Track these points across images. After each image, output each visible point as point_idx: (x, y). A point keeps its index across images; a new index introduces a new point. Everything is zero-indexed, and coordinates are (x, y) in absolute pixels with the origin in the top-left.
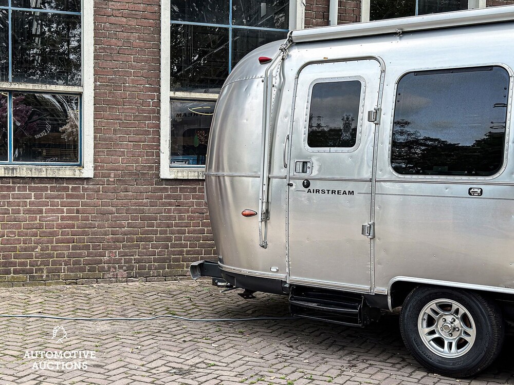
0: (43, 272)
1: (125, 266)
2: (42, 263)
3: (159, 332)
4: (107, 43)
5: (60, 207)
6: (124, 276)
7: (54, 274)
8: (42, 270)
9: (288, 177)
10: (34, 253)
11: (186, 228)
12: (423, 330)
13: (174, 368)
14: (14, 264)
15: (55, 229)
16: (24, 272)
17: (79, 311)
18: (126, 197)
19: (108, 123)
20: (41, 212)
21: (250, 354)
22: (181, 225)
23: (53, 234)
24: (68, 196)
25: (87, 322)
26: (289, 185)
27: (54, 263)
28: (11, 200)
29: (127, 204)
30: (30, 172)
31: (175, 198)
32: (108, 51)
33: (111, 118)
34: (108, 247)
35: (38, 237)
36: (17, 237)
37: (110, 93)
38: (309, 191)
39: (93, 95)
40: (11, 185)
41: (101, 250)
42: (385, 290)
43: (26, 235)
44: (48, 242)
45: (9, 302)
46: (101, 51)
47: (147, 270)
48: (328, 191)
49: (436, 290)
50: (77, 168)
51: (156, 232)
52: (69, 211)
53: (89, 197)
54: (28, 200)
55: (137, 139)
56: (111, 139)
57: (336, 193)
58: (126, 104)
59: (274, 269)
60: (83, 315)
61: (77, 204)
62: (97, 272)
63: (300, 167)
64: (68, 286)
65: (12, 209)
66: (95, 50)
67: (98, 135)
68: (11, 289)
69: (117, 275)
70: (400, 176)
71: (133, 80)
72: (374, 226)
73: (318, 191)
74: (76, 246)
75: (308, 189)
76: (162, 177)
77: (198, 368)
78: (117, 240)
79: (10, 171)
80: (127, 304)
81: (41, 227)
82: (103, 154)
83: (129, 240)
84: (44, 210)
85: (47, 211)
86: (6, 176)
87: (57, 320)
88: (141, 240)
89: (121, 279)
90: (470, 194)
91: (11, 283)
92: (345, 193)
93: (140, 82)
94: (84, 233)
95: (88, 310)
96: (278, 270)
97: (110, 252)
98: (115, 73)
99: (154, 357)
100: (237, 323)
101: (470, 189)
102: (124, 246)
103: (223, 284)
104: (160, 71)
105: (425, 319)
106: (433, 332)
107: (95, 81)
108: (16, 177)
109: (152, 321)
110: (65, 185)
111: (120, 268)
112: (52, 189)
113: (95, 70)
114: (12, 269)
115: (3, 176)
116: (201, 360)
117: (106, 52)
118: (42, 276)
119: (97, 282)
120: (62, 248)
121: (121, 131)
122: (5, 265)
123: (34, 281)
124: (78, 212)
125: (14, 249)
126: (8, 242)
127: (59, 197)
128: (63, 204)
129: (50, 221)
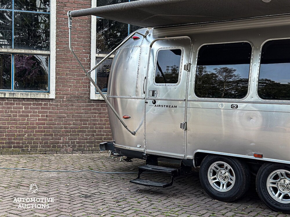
0: (28, 147)
1: (71, 145)
2: (28, 143)
3: (81, 178)
4: (63, 29)
5: (37, 114)
6: (71, 150)
7: (34, 148)
8: (28, 146)
9: (145, 99)
10: (24, 138)
11: (104, 126)
12: (210, 177)
13: (83, 194)
14: (14, 143)
15: (35, 125)
16: (19, 147)
17: (43, 167)
18: (72, 109)
19: (63, 70)
21: (124, 189)
22: (101, 124)
23: (34, 128)
24: (42, 108)
25: (46, 172)
26: (146, 102)
27: (34, 143)
28: (12, 110)
29: (72, 113)
30: (22, 96)
31: (98, 110)
32: (63, 33)
33: (64, 67)
34: (63, 135)
35: (26, 129)
36: (15, 129)
37: (64, 54)
38: (156, 106)
39: (55, 56)
40: (12, 102)
41: (59, 137)
43: (20, 128)
44: (31, 132)
45: (9, 162)
46: (60, 32)
47: (83, 147)
48: (165, 106)
49: (216, 157)
50: (46, 94)
51: (87, 128)
52: (42, 116)
53: (53, 109)
54: (21, 110)
55: (78, 79)
56: (64, 78)
57: (168, 107)
58: (72, 60)
59: (138, 146)
60: (45, 169)
61: (46, 112)
62: (57, 148)
63: (151, 93)
64: (41, 155)
65: (13, 115)
66: (57, 32)
67: (58, 76)
68: (11, 156)
69: (67, 150)
70: (199, 98)
71: (76, 47)
72: (186, 124)
73: (160, 106)
74: (46, 134)
75: (155, 105)
76: (91, 99)
77: (96, 195)
78: (67, 132)
79: (12, 95)
80: (69, 164)
81: (27, 124)
82: (60, 86)
83: (73, 132)
84: (29, 115)
85: (31, 116)
86: (10, 97)
87: (31, 171)
88: (80, 131)
89: (69, 152)
90: (232, 108)
91: (12, 153)
92: (172, 107)
93: (80, 49)
94: (50, 128)
95: (48, 167)
96: (140, 147)
97: (64, 137)
98: (67, 44)
99: (74, 189)
100: (123, 174)
101: (232, 105)
102: (71, 135)
103: (116, 154)
104: (91, 43)
105: (211, 172)
106: (215, 179)
107: (57, 48)
108: (15, 98)
109: (80, 173)
110: (40, 102)
111: (69, 146)
112: (34, 104)
113: (56, 43)
114: (12, 146)
115: (8, 97)
116: (98, 191)
117: (62, 33)
118: (28, 150)
119: (57, 153)
120: (39, 135)
121: (70, 74)
122: (9, 143)
123: (24, 152)
124: (47, 116)
125: (14, 135)
126: (11, 131)
127: (36, 109)
128: (39, 112)
129: (32, 121)
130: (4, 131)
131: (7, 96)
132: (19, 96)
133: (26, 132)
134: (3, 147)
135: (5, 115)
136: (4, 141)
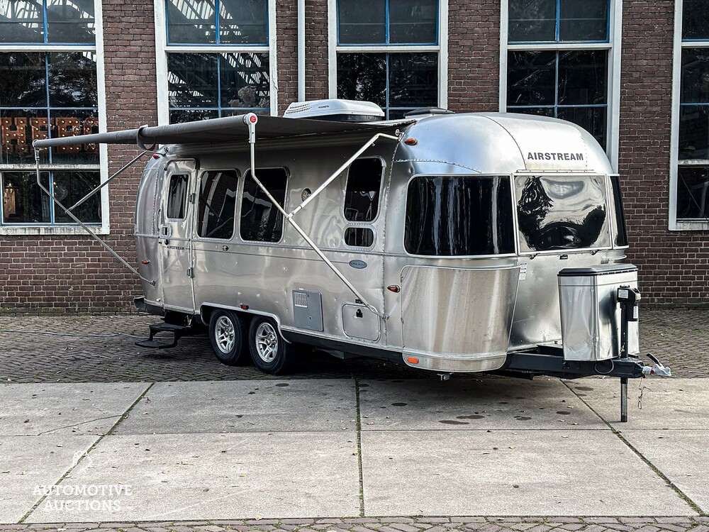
2: (75, 299)
5: (86, 257)
7: (83, 309)
8: (75, 305)
10: (68, 292)
12: (218, 337)
14: (55, 300)
15: (83, 274)
16: (62, 305)
19: (119, 193)
20: (72, 261)
23: (82, 277)
24: (92, 249)
26: (160, 243)
27: (83, 299)
28: (51, 252)
30: (63, 231)
33: (121, 188)
34: (123, 288)
35: (71, 280)
36: (56, 279)
39: (107, 171)
40: (50, 241)
41: (118, 290)
42: (198, 312)
44: (78, 284)
45: (37, 325)
48: (175, 247)
50: (96, 227)
52: (92, 260)
54: (63, 252)
56: (122, 204)
59: (158, 300)
61: (98, 255)
62: (115, 306)
63: (164, 231)
64: (93, 317)
65: (52, 259)
67: (113, 201)
68: (50, 317)
69: (130, 309)
70: (201, 238)
74: (99, 286)
75: (167, 246)
78: (130, 282)
79: (49, 230)
81: (72, 272)
82: (116, 216)
83: (138, 282)
84: (75, 260)
85: (77, 260)
86: (46, 234)
89: (133, 313)
91: (53, 314)
92: (181, 249)
94: (106, 277)
97: (125, 291)
98: (124, 153)
101: (223, 246)
102: (135, 287)
105: (219, 329)
106: (223, 338)
107: (109, 160)
108: (53, 235)
110: (89, 240)
111: (133, 304)
112: (80, 243)
113: (108, 152)
114: (53, 303)
115: (44, 234)
118: (75, 309)
119: (115, 314)
120: (89, 288)
121: (130, 198)
122: (48, 300)
123: (70, 312)
124: (99, 260)
125: (54, 288)
126: (49, 283)
127: (85, 249)
128: (88, 255)
129: (79, 267)
130: (41, 282)
131: (42, 233)
132: (58, 232)
133: (71, 284)
134: (41, 306)
135: (42, 260)
136: (42, 297)
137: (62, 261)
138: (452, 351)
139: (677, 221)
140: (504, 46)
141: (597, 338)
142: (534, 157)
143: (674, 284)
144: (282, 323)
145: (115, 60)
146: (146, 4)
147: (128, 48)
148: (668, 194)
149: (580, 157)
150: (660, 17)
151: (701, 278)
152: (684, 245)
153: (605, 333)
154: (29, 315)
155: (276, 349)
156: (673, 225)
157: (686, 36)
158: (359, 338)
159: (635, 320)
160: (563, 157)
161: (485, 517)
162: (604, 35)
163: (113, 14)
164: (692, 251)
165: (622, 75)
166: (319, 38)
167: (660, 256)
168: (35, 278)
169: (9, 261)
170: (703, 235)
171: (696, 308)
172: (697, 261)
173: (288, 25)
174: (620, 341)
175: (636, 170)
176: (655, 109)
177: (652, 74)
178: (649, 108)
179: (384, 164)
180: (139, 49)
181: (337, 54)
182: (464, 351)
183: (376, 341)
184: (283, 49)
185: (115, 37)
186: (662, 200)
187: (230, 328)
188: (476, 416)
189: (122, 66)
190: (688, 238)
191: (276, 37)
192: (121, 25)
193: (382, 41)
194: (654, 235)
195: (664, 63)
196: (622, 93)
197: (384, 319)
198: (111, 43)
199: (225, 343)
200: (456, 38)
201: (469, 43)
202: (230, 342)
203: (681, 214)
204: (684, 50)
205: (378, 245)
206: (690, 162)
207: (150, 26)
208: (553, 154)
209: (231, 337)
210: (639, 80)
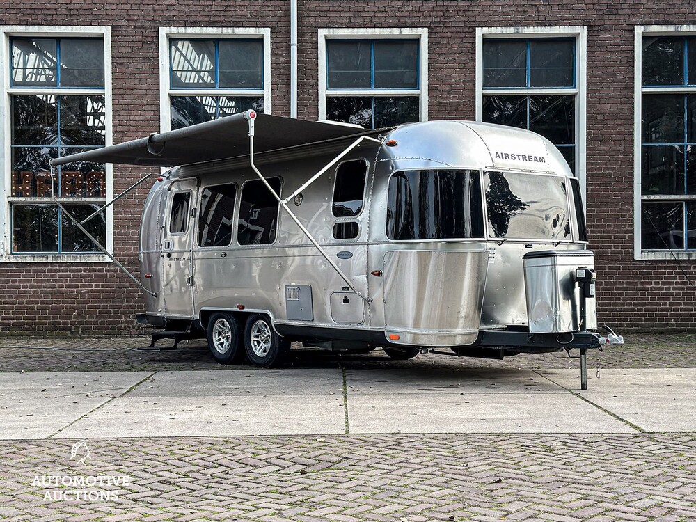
2: (79, 323)
4: (122, 166)
5: (90, 283)
6: (136, 334)
7: (86, 331)
8: (78, 328)
9: (162, 252)
10: (73, 316)
12: (215, 339)
14: (60, 323)
15: (87, 299)
16: (66, 329)
19: (123, 223)
20: (77, 286)
23: (86, 302)
24: (96, 276)
27: (86, 323)
28: (57, 278)
30: (69, 259)
32: (123, 171)
33: (125, 218)
34: (124, 312)
35: (76, 305)
36: (61, 304)
40: (57, 268)
41: (119, 314)
42: (197, 317)
44: (82, 308)
48: (176, 259)
49: (216, 314)
50: (101, 256)
52: (96, 286)
53: (110, 276)
54: (69, 279)
56: (125, 234)
58: (136, 208)
59: (159, 310)
61: (102, 281)
62: (117, 330)
63: (167, 246)
64: (95, 340)
65: (58, 285)
66: (114, 172)
67: (117, 231)
69: (131, 333)
70: (201, 248)
73: (173, 259)
74: (102, 311)
78: (130, 307)
79: (56, 259)
81: (77, 297)
82: (120, 245)
84: (79, 286)
85: (82, 286)
86: (54, 262)
89: (133, 336)
90: (222, 256)
91: (58, 337)
92: (182, 260)
94: (106, 302)
96: (161, 311)
97: (126, 315)
105: (216, 332)
106: (220, 340)
107: (114, 193)
108: (60, 263)
110: (93, 267)
111: (133, 327)
112: (85, 270)
113: (114, 186)
114: (58, 327)
115: (52, 262)
118: (78, 332)
119: (116, 337)
120: (92, 313)
121: (133, 228)
122: (54, 323)
123: (73, 335)
124: (103, 286)
125: (59, 313)
126: (55, 307)
127: (89, 276)
128: (93, 281)
129: (83, 293)
130: (47, 307)
131: (50, 260)
132: (66, 258)
133: (75, 308)
134: (46, 329)
135: (48, 286)
136: (47, 321)
137: (68, 286)
138: (429, 326)
139: (642, 251)
140: (480, 91)
141: (558, 312)
142: (501, 156)
143: (641, 310)
144: (275, 318)
145: (122, 102)
146: (152, 52)
147: (135, 91)
148: (632, 226)
149: (542, 159)
150: (622, 65)
151: (666, 304)
152: (649, 273)
153: (565, 308)
154: (35, 338)
155: (269, 344)
156: (638, 254)
157: (645, 82)
158: (346, 323)
159: (592, 296)
160: (527, 158)
161: (455, 434)
162: (571, 82)
163: (122, 61)
164: (657, 279)
165: (588, 117)
166: (310, 82)
167: (627, 284)
168: (42, 302)
169: (18, 287)
170: (667, 264)
171: (662, 333)
172: (662, 289)
173: (282, 70)
174: (579, 315)
175: (603, 203)
176: (619, 148)
177: (615, 116)
178: (614, 148)
179: (368, 164)
180: (144, 92)
181: (327, 97)
182: (440, 327)
183: (361, 323)
184: (277, 93)
185: (123, 81)
186: (627, 232)
187: (226, 330)
188: (452, 387)
189: (128, 108)
190: (651, 267)
191: (270, 81)
192: (128, 71)
193: (368, 86)
194: (621, 264)
195: (626, 106)
196: (588, 133)
197: (368, 301)
198: (119, 86)
199: (222, 344)
200: (436, 83)
201: (446, 88)
202: (226, 343)
203: (646, 245)
204: (644, 96)
205: (363, 236)
206: (652, 197)
207: (155, 71)
208: (518, 156)
209: (228, 338)
210: (602, 122)
